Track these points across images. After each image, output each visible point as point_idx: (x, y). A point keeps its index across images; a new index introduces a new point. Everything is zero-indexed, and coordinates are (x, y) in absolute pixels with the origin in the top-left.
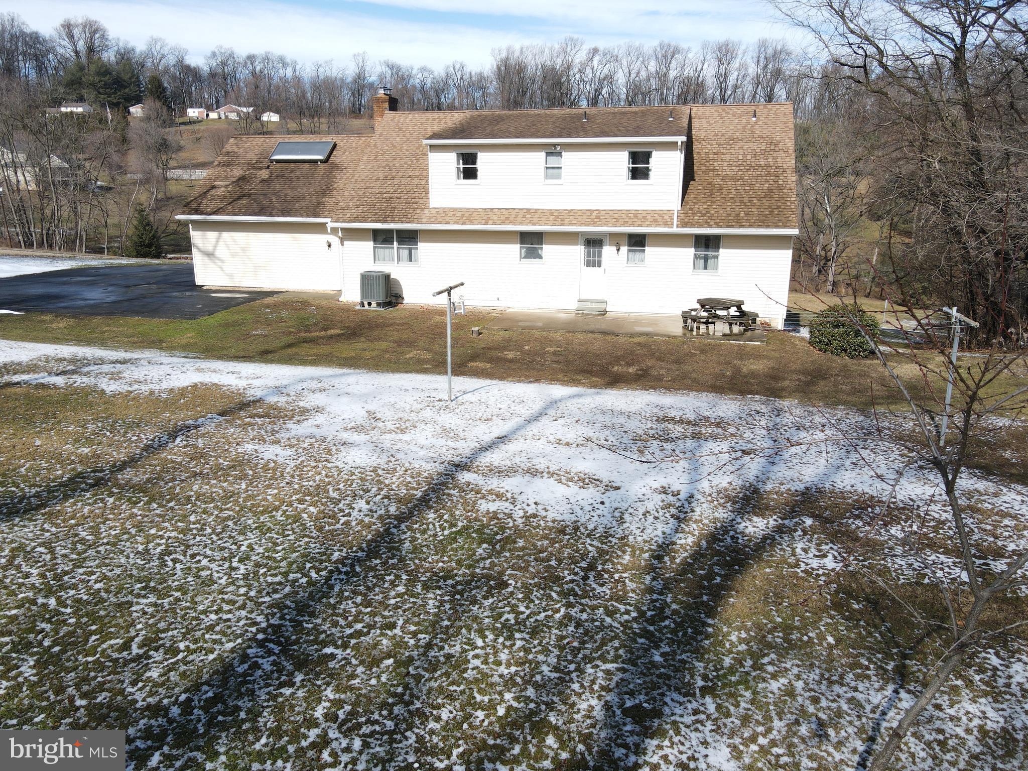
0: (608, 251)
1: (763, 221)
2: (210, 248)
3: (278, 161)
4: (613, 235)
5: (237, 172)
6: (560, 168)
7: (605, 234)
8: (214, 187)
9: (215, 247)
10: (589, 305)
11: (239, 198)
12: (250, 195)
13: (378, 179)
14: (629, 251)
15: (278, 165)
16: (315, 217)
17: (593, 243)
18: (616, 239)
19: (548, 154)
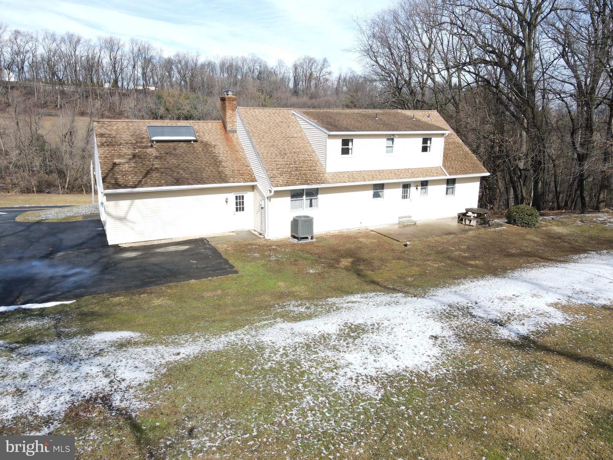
0: (413, 189)
1: (475, 170)
2: (122, 214)
3: (158, 141)
4: (415, 182)
5: (128, 151)
6: (392, 147)
7: (412, 182)
8: (115, 164)
9: (127, 213)
10: (404, 219)
11: (148, 173)
12: (156, 168)
13: (276, 155)
14: (421, 189)
15: (158, 144)
16: (226, 182)
17: (406, 186)
18: (416, 184)
19: (388, 139)
